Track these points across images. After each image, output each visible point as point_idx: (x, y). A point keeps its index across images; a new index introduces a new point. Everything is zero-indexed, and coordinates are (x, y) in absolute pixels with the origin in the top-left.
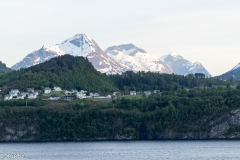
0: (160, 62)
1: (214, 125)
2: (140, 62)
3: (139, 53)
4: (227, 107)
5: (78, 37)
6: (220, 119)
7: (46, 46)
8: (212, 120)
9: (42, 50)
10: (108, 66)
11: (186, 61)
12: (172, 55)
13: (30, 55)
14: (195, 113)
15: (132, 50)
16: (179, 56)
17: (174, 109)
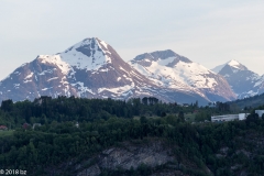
0: (211, 75)
1: (81, 170)
2: (181, 75)
3: (181, 63)
4: (99, 146)
5: (88, 43)
6: (88, 162)
7: (41, 57)
8: (78, 163)
9: (35, 61)
10: (130, 83)
11: (251, 73)
12: (231, 64)
13: (19, 69)
14: (58, 155)
15: (171, 59)
16: (240, 66)
17: (33, 150)
